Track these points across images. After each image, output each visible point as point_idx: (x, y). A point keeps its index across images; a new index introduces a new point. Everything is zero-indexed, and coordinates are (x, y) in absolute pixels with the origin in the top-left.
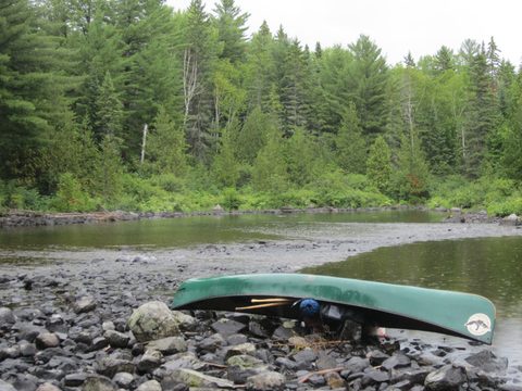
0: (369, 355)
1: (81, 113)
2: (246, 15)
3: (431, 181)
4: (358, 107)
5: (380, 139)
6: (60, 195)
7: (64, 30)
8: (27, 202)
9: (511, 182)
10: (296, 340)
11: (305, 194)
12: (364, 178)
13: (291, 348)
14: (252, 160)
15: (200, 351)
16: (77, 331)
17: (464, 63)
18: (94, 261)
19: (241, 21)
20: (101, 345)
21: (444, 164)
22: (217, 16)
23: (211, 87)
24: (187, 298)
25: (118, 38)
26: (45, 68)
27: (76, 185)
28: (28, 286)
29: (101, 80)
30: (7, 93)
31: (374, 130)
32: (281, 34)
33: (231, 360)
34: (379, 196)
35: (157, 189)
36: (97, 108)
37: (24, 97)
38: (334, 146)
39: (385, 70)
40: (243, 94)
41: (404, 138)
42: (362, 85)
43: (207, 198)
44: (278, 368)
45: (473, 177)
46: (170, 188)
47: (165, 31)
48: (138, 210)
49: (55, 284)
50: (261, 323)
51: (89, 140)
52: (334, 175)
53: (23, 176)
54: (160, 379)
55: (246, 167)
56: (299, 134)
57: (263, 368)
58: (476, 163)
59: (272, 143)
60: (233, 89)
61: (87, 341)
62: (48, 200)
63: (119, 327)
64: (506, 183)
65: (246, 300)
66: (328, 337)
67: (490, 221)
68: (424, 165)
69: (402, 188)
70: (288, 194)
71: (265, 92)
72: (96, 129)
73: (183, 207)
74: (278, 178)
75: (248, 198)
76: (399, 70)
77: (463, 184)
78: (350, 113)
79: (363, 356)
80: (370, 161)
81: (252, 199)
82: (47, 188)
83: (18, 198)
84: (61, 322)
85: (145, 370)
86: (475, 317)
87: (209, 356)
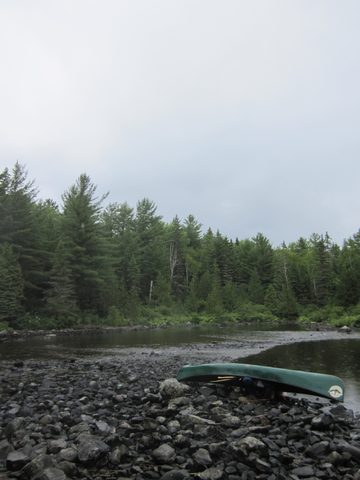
0: (280, 407)
1: (120, 275)
2: (200, 225)
3: (299, 308)
4: (259, 270)
5: (270, 286)
6: (109, 317)
7: (112, 235)
8: (93, 322)
9: (342, 308)
10: (242, 399)
11: (233, 315)
12: (263, 307)
13: (240, 403)
14: (205, 297)
15: (195, 405)
16: (131, 393)
17: (312, 245)
18: (131, 354)
19: (197, 228)
20: (145, 401)
21: (305, 299)
22: (186, 226)
23: (184, 261)
24: (184, 375)
25: (138, 237)
26: (102, 254)
27: (117, 312)
28: (101, 368)
29: (130, 259)
30: (84, 267)
31: (268, 281)
32: (218, 234)
33: (212, 410)
34: (271, 316)
35: (158, 314)
36: (128, 273)
37: (92, 269)
38: (247, 290)
39: (272, 251)
40: (200, 265)
41: (283, 285)
42: (260, 258)
43: (183, 318)
44: (235, 414)
45: (321, 305)
46: (165, 313)
47: (161, 234)
48: (148, 325)
49: (115, 367)
50: (223, 389)
51: (123, 289)
52: (247, 305)
53: (90, 308)
54: (179, 420)
55: (201, 302)
56: (229, 284)
57: (229, 414)
58: (322, 298)
59: (215, 290)
60: (195, 262)
61: (138, 399)
62: (103, 320)
63: (152, 391)
64: (339, 309)
65: (215, 377)
66: (258, 397)
67: (333, 330)
68: (294, 299)
69: (284, 312)
70: (224, 315)
71: (211, 263)
72: (127, 283)
73: (171, 323)
74: (219, 307)
75: (204, 318)
76: (279, 251)
77: (315, 309)
78: (254, 273)
79: (277, 408)
80: (266, 298)
81: (206, 319)
82: (102, 313)
83: (88, 319)
84: (122, 388)
85: (171, 415)
86: (333, 388)
87: (200, 407)
